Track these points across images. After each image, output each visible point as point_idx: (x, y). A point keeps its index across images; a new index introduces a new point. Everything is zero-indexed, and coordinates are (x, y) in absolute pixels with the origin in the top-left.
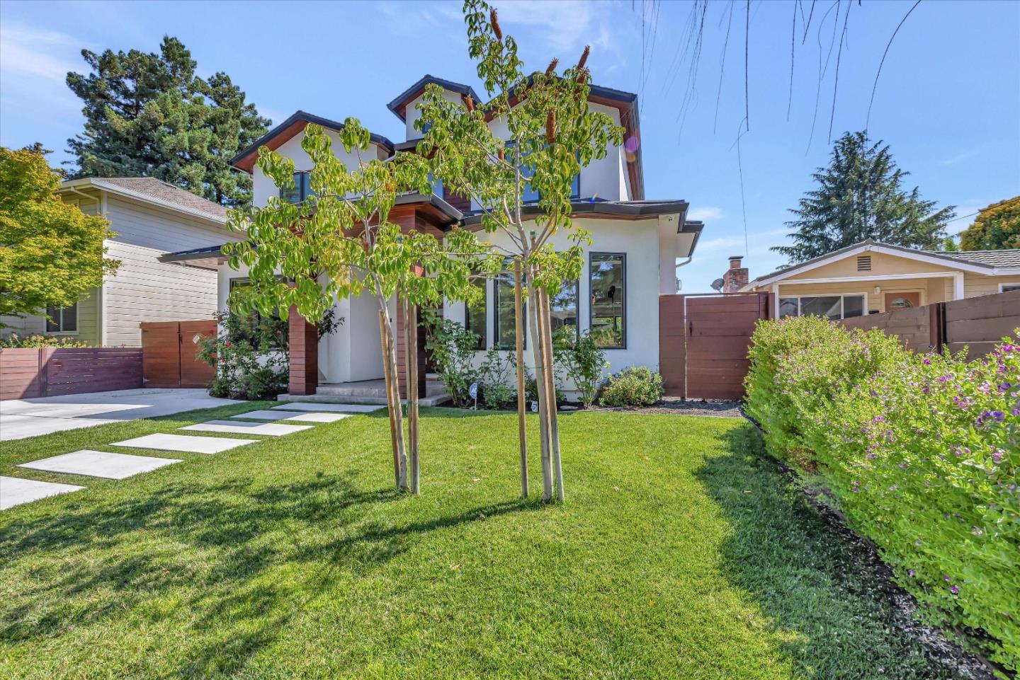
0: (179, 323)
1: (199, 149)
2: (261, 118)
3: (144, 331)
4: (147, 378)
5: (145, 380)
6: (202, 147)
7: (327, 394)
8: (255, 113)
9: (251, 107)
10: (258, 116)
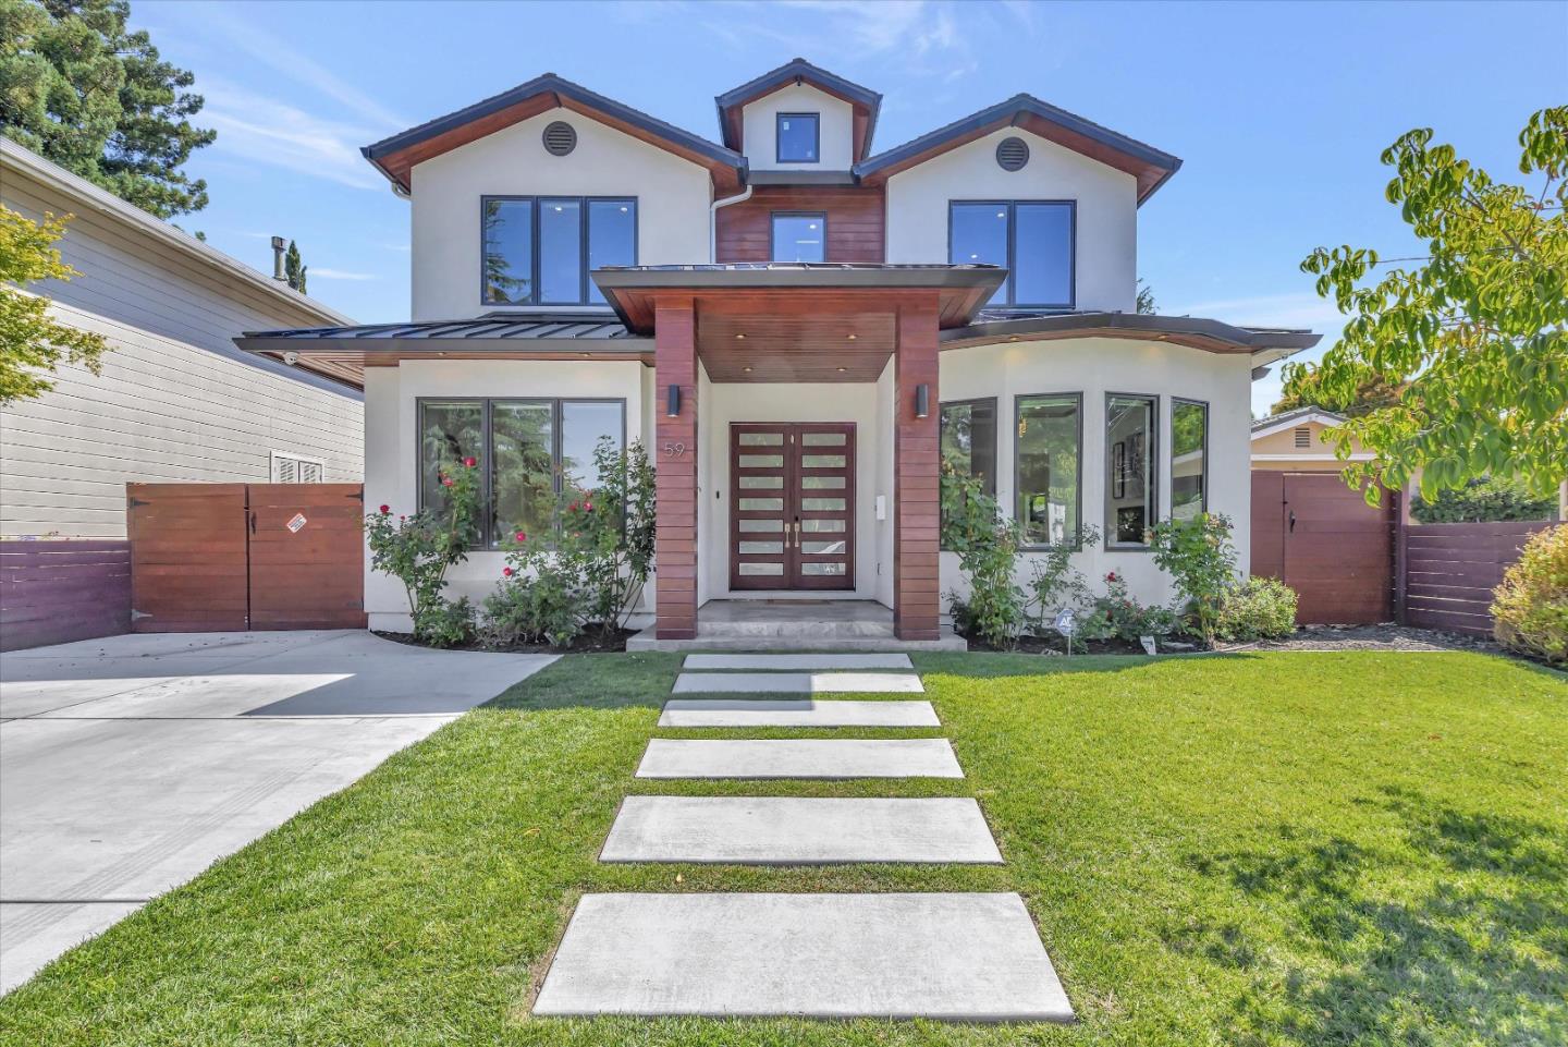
0: (247, 487)
1: (25, 100)
2: (168, 65)
3: (133, 503)
4: (140, 611)
5: (136, 615)
6: (33, 96)
7: (723, 634)
8: (153, 53)
9: (141, 39)
10: (161, 61)
